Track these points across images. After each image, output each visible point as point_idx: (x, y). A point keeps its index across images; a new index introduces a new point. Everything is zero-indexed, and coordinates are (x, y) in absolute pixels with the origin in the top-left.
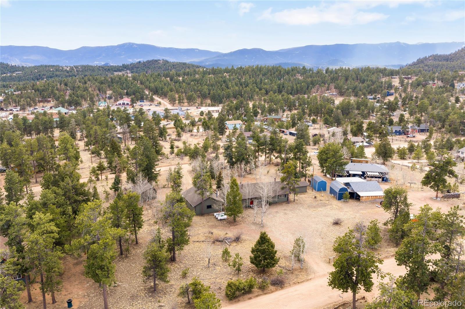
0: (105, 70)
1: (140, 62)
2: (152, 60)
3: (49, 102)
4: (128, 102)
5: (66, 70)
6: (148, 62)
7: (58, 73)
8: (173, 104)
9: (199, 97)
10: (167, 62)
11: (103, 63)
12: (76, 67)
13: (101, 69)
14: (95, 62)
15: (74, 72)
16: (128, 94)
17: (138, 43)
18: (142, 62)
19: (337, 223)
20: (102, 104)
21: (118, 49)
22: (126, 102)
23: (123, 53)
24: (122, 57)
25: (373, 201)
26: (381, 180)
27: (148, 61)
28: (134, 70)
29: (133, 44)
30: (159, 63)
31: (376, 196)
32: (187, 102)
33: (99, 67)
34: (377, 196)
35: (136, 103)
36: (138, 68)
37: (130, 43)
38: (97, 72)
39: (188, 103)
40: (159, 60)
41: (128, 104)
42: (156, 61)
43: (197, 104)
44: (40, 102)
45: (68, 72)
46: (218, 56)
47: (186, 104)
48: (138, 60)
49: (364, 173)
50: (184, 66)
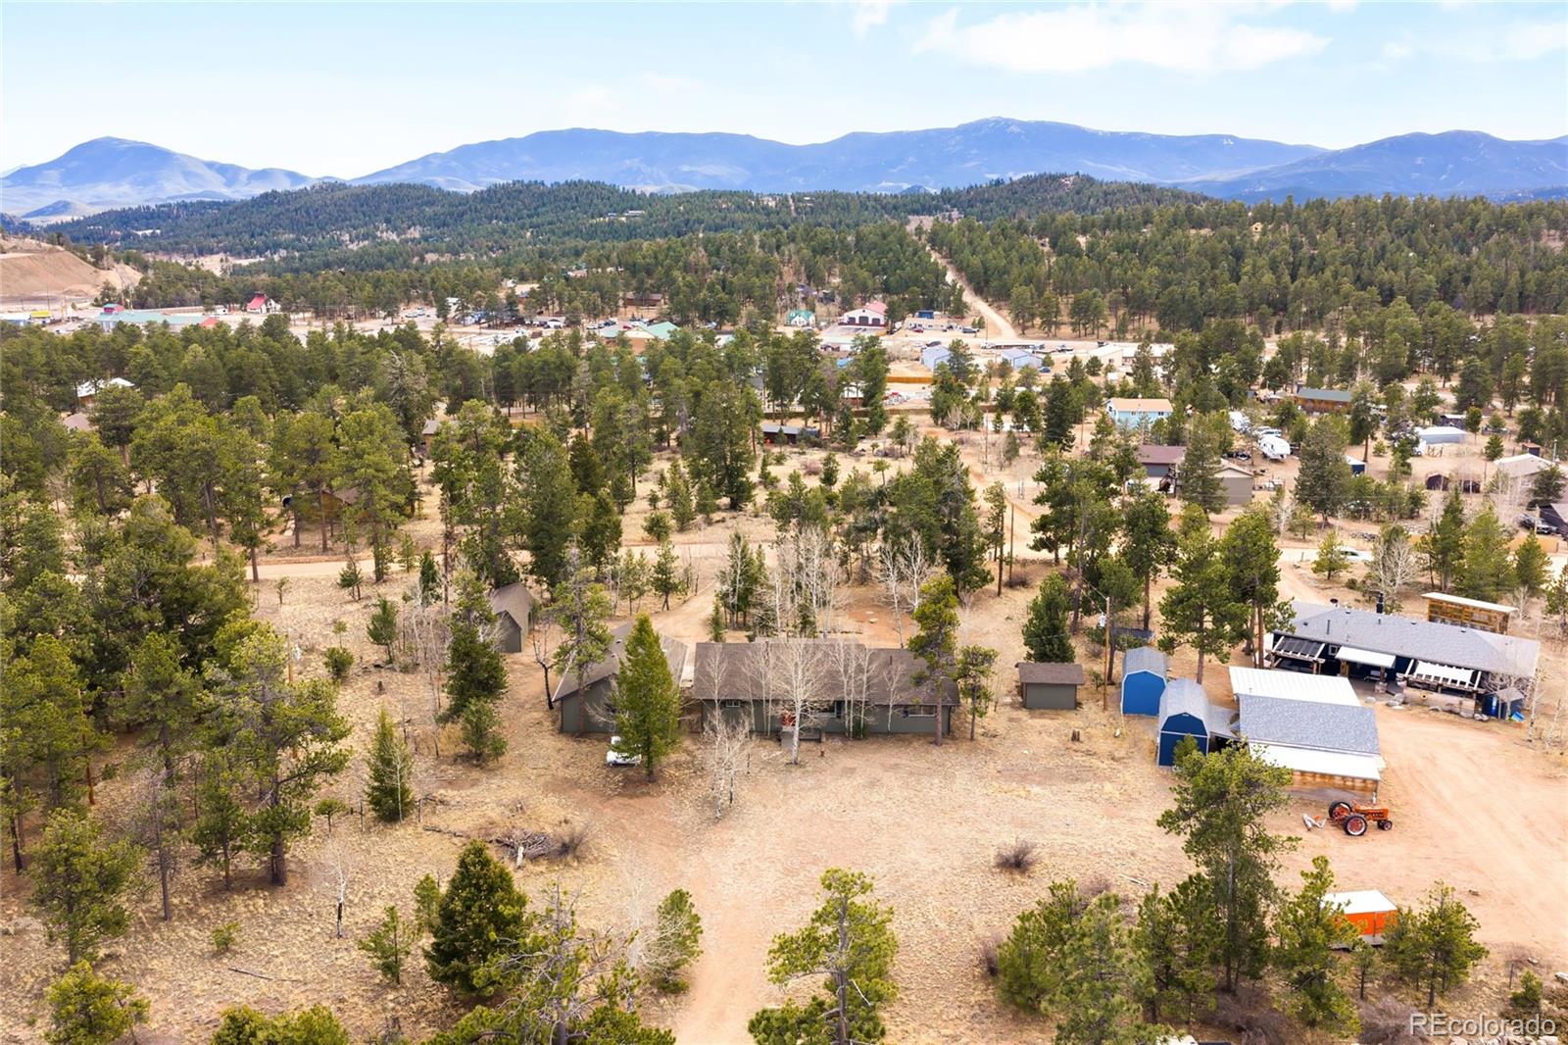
0: (884, 208)
1: (998, 183)
2: (1041, 176)
3: (654, 303)
4: (877, 316)
5: (765, 208)
6: (1028, 181)
7: (738, 216)
8: (1024, 328)
9: (1114, 306)
10: (1089, 180)
11: (906, 186)
12: (798, 198)
13: (871, 204)
14: (884, 184)
15: (789, 213)
16: (887, 289)
17: (1025, 119)
18: (1007, 182)
19: (1016, 864)
20: (797, 319)
21: (958, 138)
22: (871, 315)
23: (974, 152)
24: (968, 165)
25: (1313, 792)
26: (1470, 704)
27: (1028, 178)
28: (975, 210)
29: (1009, 123)
30: (1061, 185)
31: (1323, 776)
32: (1072, 324)
33: (868, 197)
34: (1332, 777)
35: (903, 319)
36: (988, 201)
37: (997, 121)
38: (854, 213)
39: (1075, 326)
40: (1064, 176)
41: (876, 322)
42: (1054, 178)
43: (1103, 333)
44: (628, 302)
45: (768, 215)
46: (1306, 162)
47: (1066, 330)
48: (995, 177)
49: (1402, 663)
50: (1142, 196)
